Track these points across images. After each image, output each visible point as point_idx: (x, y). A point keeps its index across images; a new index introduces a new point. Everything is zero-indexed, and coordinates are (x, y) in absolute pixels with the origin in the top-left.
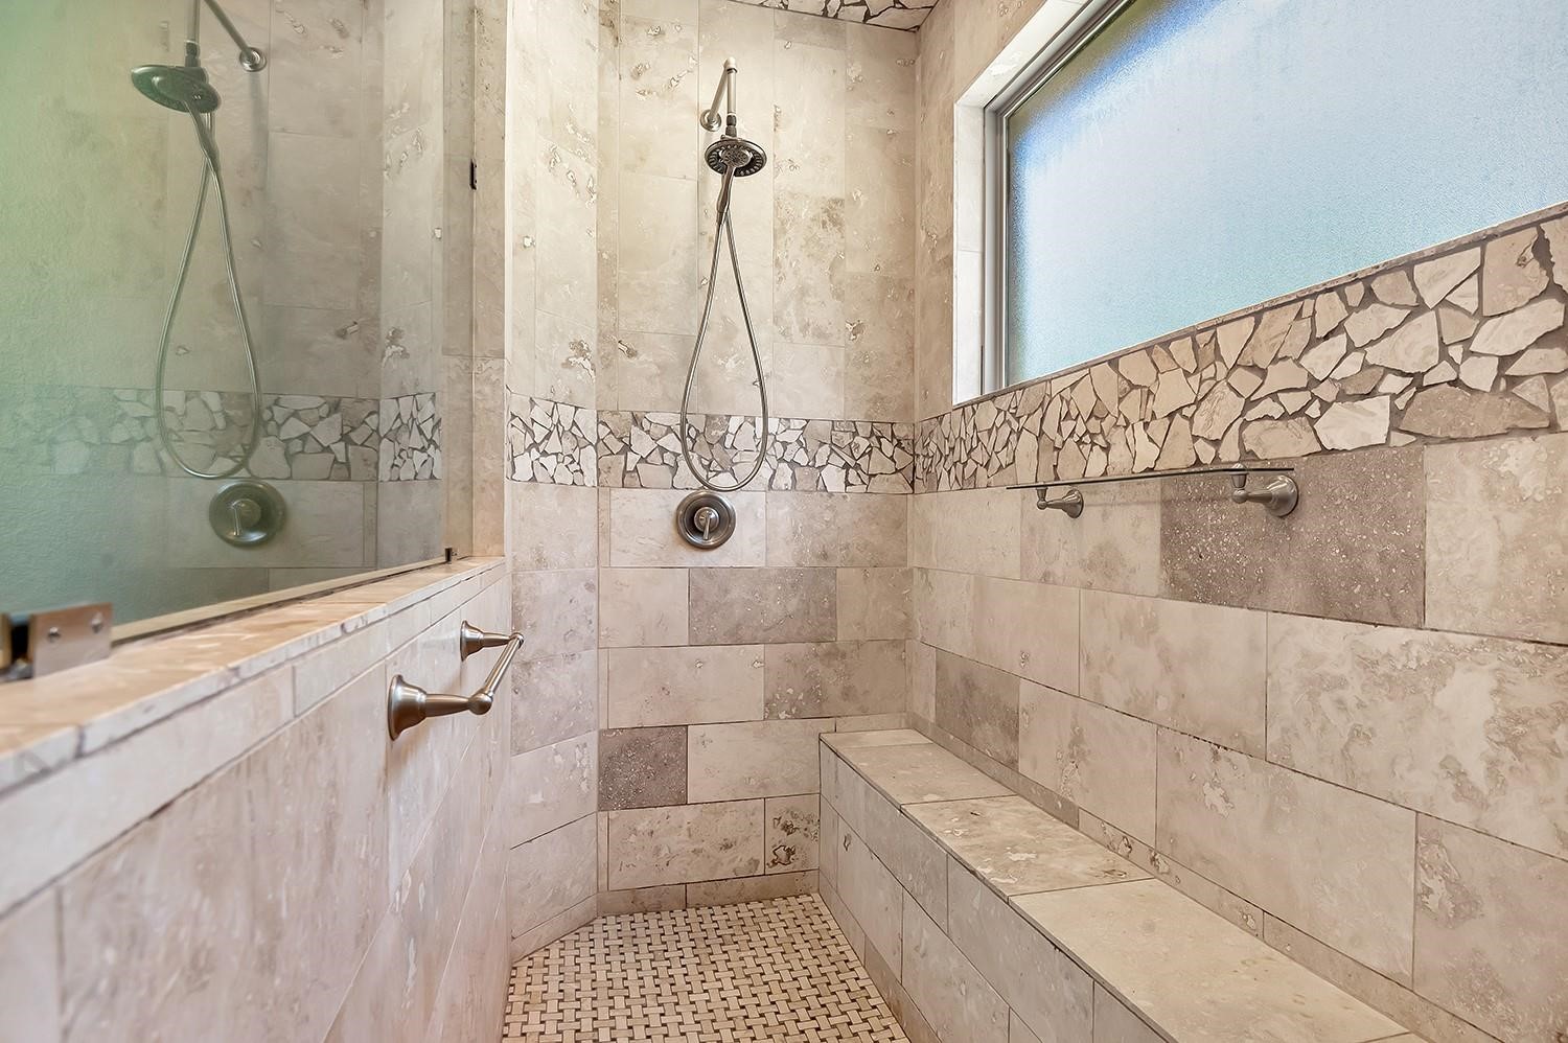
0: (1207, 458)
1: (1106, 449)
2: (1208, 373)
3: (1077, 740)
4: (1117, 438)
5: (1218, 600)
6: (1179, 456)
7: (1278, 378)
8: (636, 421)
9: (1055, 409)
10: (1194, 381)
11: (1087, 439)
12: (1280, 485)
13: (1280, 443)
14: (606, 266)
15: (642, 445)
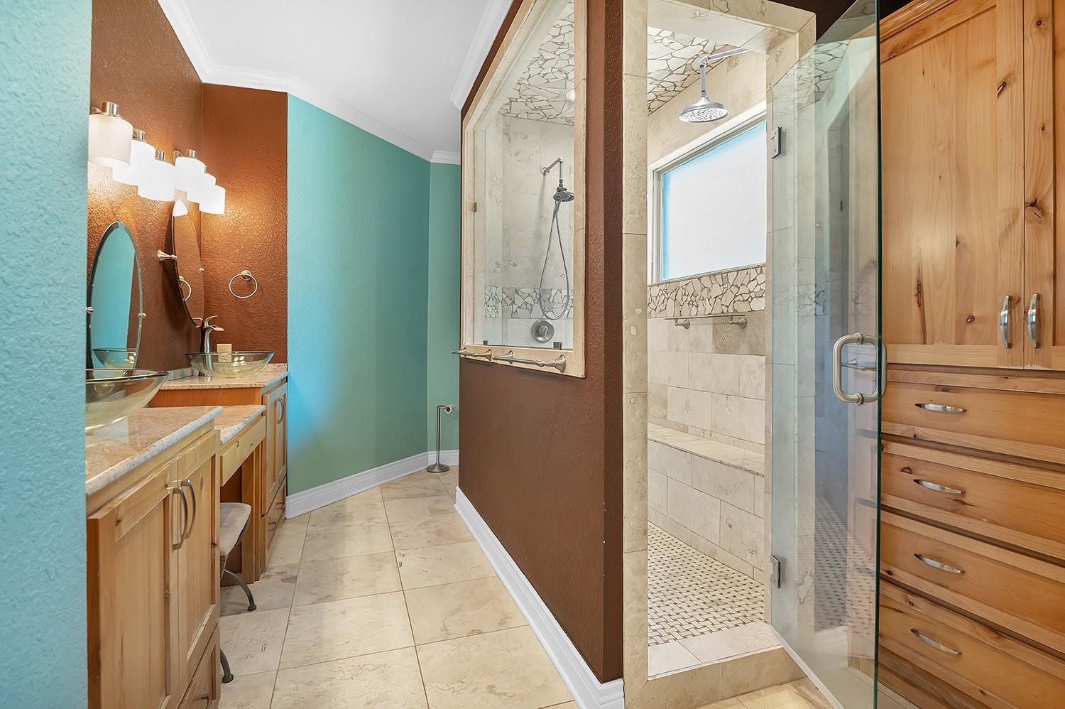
0: (725, 311)
1: (697, 307)
2: (726, 286)
3: (687, 403)
4: (700, 303)
5: (728, 353)
6: (717, 311)
7: (743, 290)
8: (516, 292)
9: (680, 292)
10: (722, 288)
11: (691, 303)
12: (742, 320)
13: (742, 308)
14: (506, 231)
15: (519, 301)
